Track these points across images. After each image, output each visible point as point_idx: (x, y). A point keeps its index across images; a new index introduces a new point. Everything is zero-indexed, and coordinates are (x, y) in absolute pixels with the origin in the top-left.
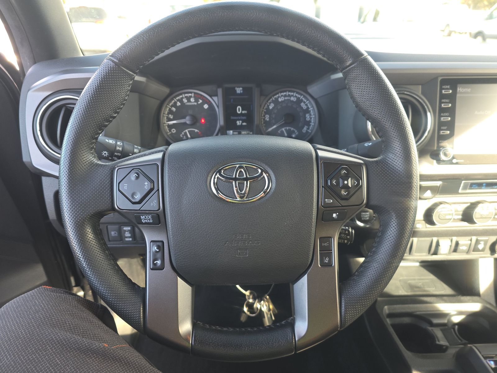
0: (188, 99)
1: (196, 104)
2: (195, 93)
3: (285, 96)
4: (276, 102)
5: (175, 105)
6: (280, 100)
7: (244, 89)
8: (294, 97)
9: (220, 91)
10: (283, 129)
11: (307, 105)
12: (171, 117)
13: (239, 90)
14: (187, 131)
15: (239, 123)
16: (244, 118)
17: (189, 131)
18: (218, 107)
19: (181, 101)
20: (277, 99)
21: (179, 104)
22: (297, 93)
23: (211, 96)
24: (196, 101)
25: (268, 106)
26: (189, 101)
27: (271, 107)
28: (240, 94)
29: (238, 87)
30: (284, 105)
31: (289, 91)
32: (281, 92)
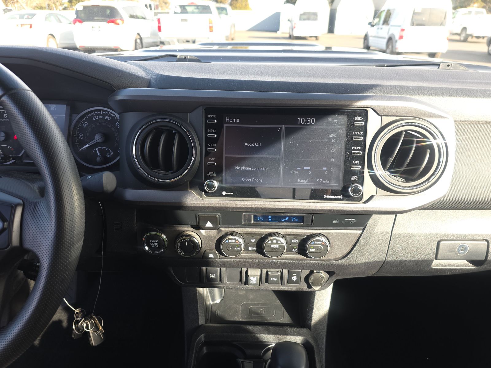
3: (99, 115)
6: (94, 119)
8: (108, 116)
10: (97, 149)
13: (53, 107)
17: (1, 147)
20: (91, 118)
25: (82, 124)
27: (85, 126)
30: (98, 124)
31: (103, 110)
32: (95, 111)
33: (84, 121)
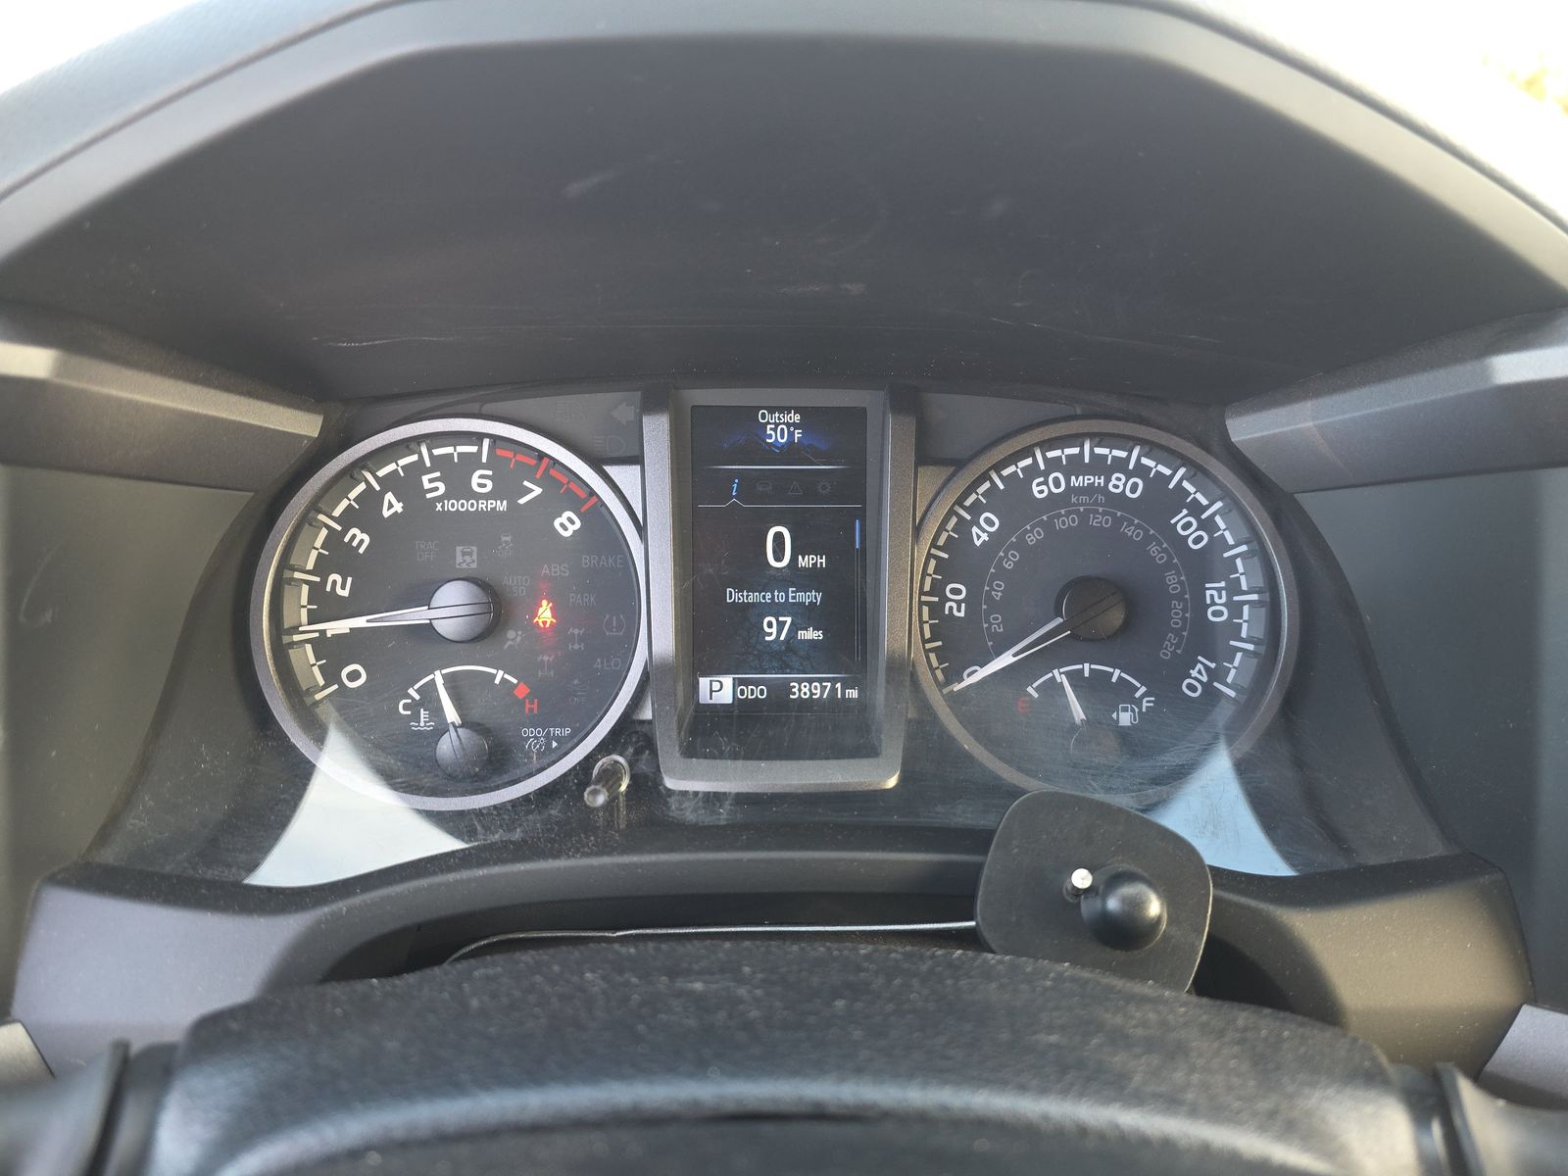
0: (456, 476)
1: (502, 506)
2: (496, 439)
3: (1075, 466)
4: (1015, 503)
5: (365, 513)
6: (1038, 490)
7: (811, 417)
8: (1129, 475)
9: (656, 432)
10: (1059, 675)
11: (1208, 525)
12: (340, 586)
13: (778, 430)
14: (438, 677)
15: (773, 629)
16: (813, 597)
17: (451, 682)
18: (641, 529)
19: (406, 485)
20: (1019, 486)
21: (392, 505)
22: (1152, 448)
23: (597, 463)
24: (506, 487)
25: (963, 527)
26: (458, 486)
27: (980, 537)
28: (790, 453)
29: (772, 410)
30: (1065, 522)
31: (1101, 439)
32: (1047, 445)
33: (976, 509)
